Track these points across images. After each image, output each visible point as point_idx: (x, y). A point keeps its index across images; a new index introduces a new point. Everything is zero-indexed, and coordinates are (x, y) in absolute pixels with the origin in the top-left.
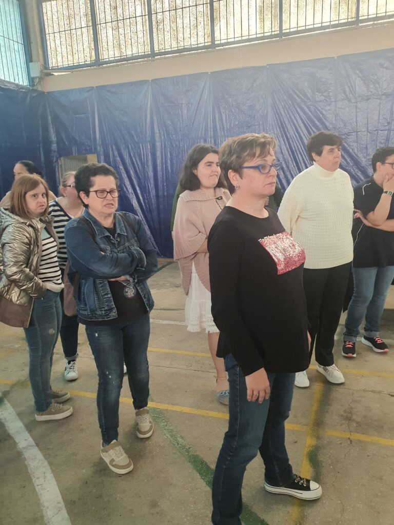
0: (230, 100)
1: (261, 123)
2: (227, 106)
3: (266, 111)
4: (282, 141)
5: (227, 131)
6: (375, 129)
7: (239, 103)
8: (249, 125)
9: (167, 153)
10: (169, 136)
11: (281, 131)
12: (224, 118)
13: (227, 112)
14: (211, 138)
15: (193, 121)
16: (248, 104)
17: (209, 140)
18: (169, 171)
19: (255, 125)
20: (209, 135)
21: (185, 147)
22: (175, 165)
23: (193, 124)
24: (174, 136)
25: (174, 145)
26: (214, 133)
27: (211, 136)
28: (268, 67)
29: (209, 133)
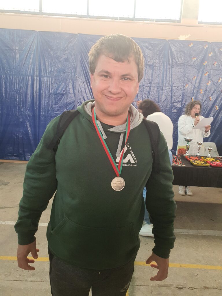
0: (52, 53)
1: (73, 71)
2: (49, 57)
3: (76, 65)
4: (86, 85)
5: (49, 74)
7: (58, 56)
8: (64, 71)
9: (3, 83)
10: (5, 71)
11: (85, 79)
12: (47, 64)
13: (49, 61)
14: (37, 76)
15: (24, 63)
16: (64, 58)
17: (36, 77)
18: (3, 96)
19: (68, 72)
20: (36, 74)
21: (17, 80)
22: (9, 92)
23: (24, 65)
24: (9, 71)
25: (9, 78)
26: (39, 74)
27: (37, 75)
28: (79, 35)
29: (36, 73)
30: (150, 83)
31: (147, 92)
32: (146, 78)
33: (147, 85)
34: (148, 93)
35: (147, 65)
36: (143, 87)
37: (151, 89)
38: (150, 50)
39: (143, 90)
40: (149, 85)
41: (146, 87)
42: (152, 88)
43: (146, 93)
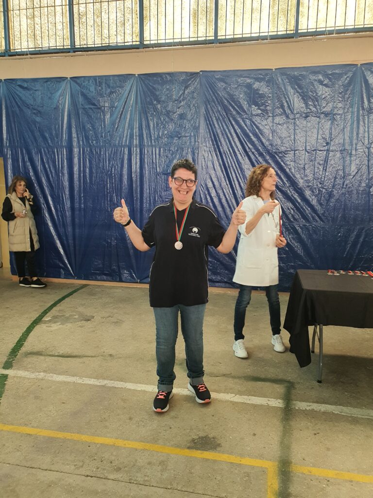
0: (159, 106)
1: (192, 134)
2: (155, 113)
3: (197, 123)
4: (215, 155)
5: (155, 141)
6: (313, 149)
7: (169, 111)
8: (179, 136)
9: (86, 160)
10: (89, 142)
11: (213, 145)
12: (152, 125)
13: (155, 120)
14: (136, 147)
15: (116, 127)
16: (178, 113)
17: (135, 149)
18: (87, 181)
19: (186, 137)
20: (135, 143)
21: (107, 155)
22: (94, 175)
23: (116, 130)
24: (94, 142)
25: (94, 153)
26: (140, 142)
27: (136, 145)
28: (201, 73)
29: (135, 141)
30: (327, 144)
31: (322, 160)
32: (320, 137)
33: (322, 149)
34: (325, 161)
35: (322, 113)
36: (314, 153)
37: (330, 155)
38: (326, 86)
39: (315, 158)
40: (326, 148)
41: (321, 152)
42: (330, 153)
43: (321, 162)
